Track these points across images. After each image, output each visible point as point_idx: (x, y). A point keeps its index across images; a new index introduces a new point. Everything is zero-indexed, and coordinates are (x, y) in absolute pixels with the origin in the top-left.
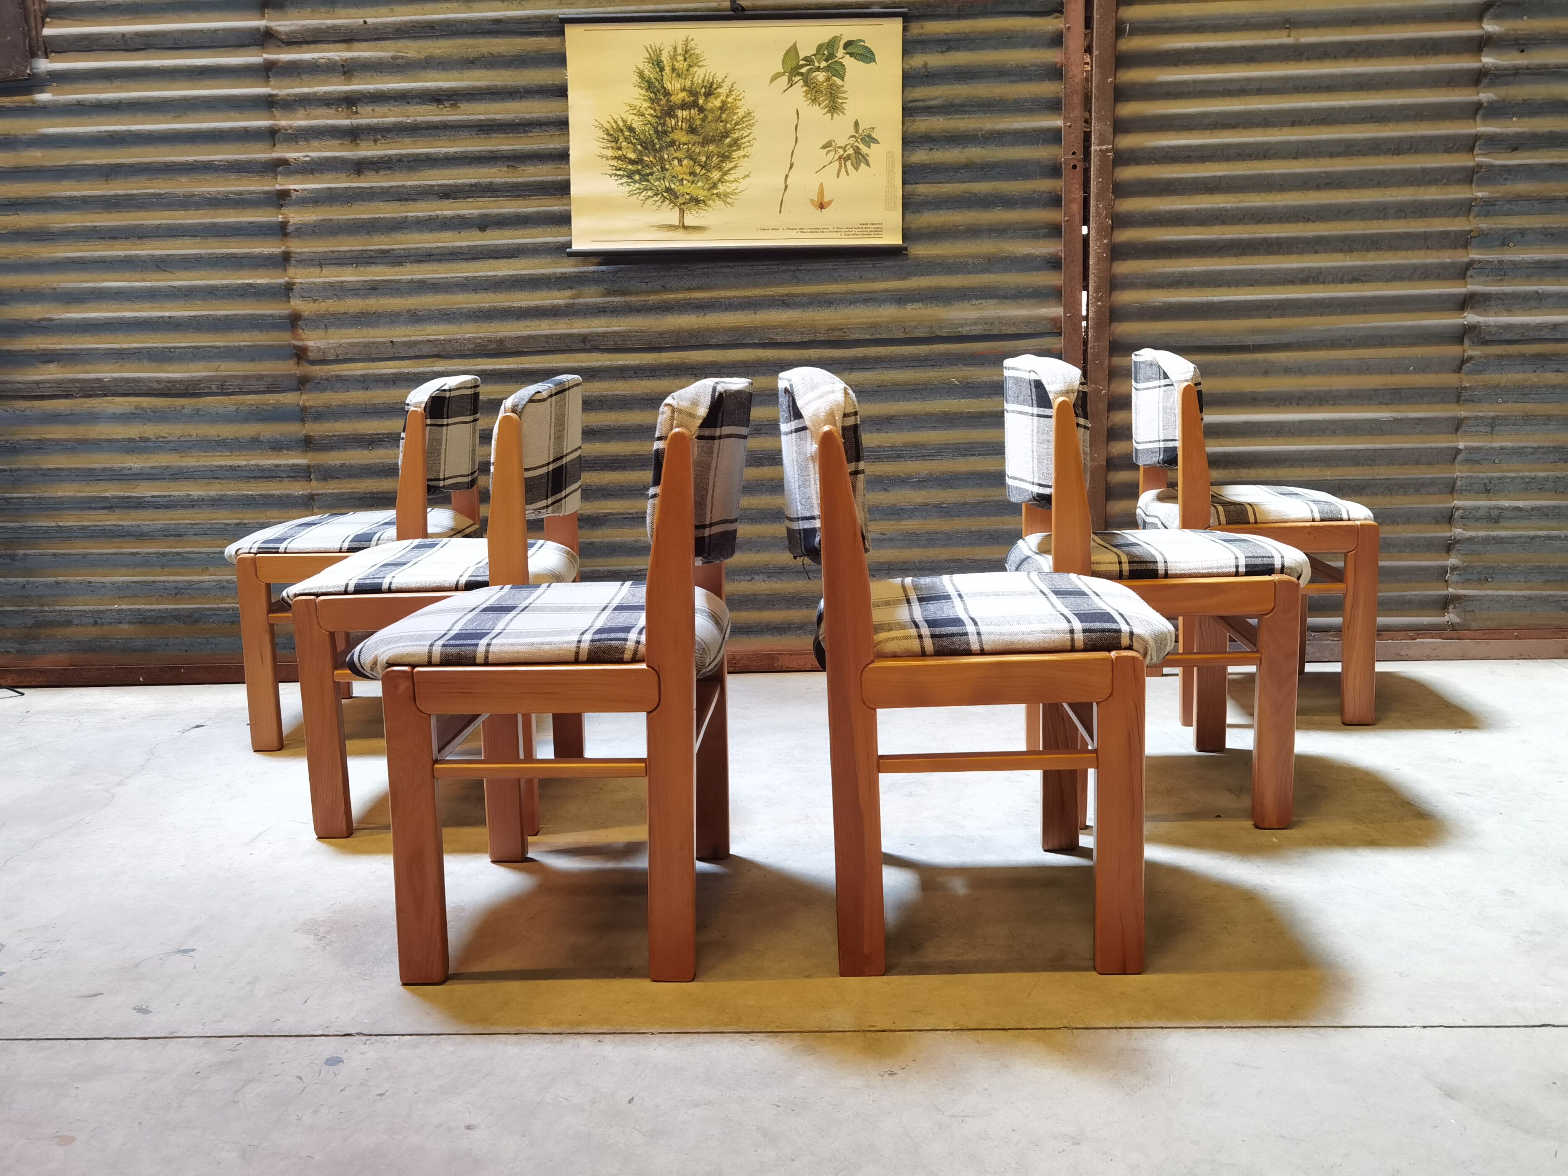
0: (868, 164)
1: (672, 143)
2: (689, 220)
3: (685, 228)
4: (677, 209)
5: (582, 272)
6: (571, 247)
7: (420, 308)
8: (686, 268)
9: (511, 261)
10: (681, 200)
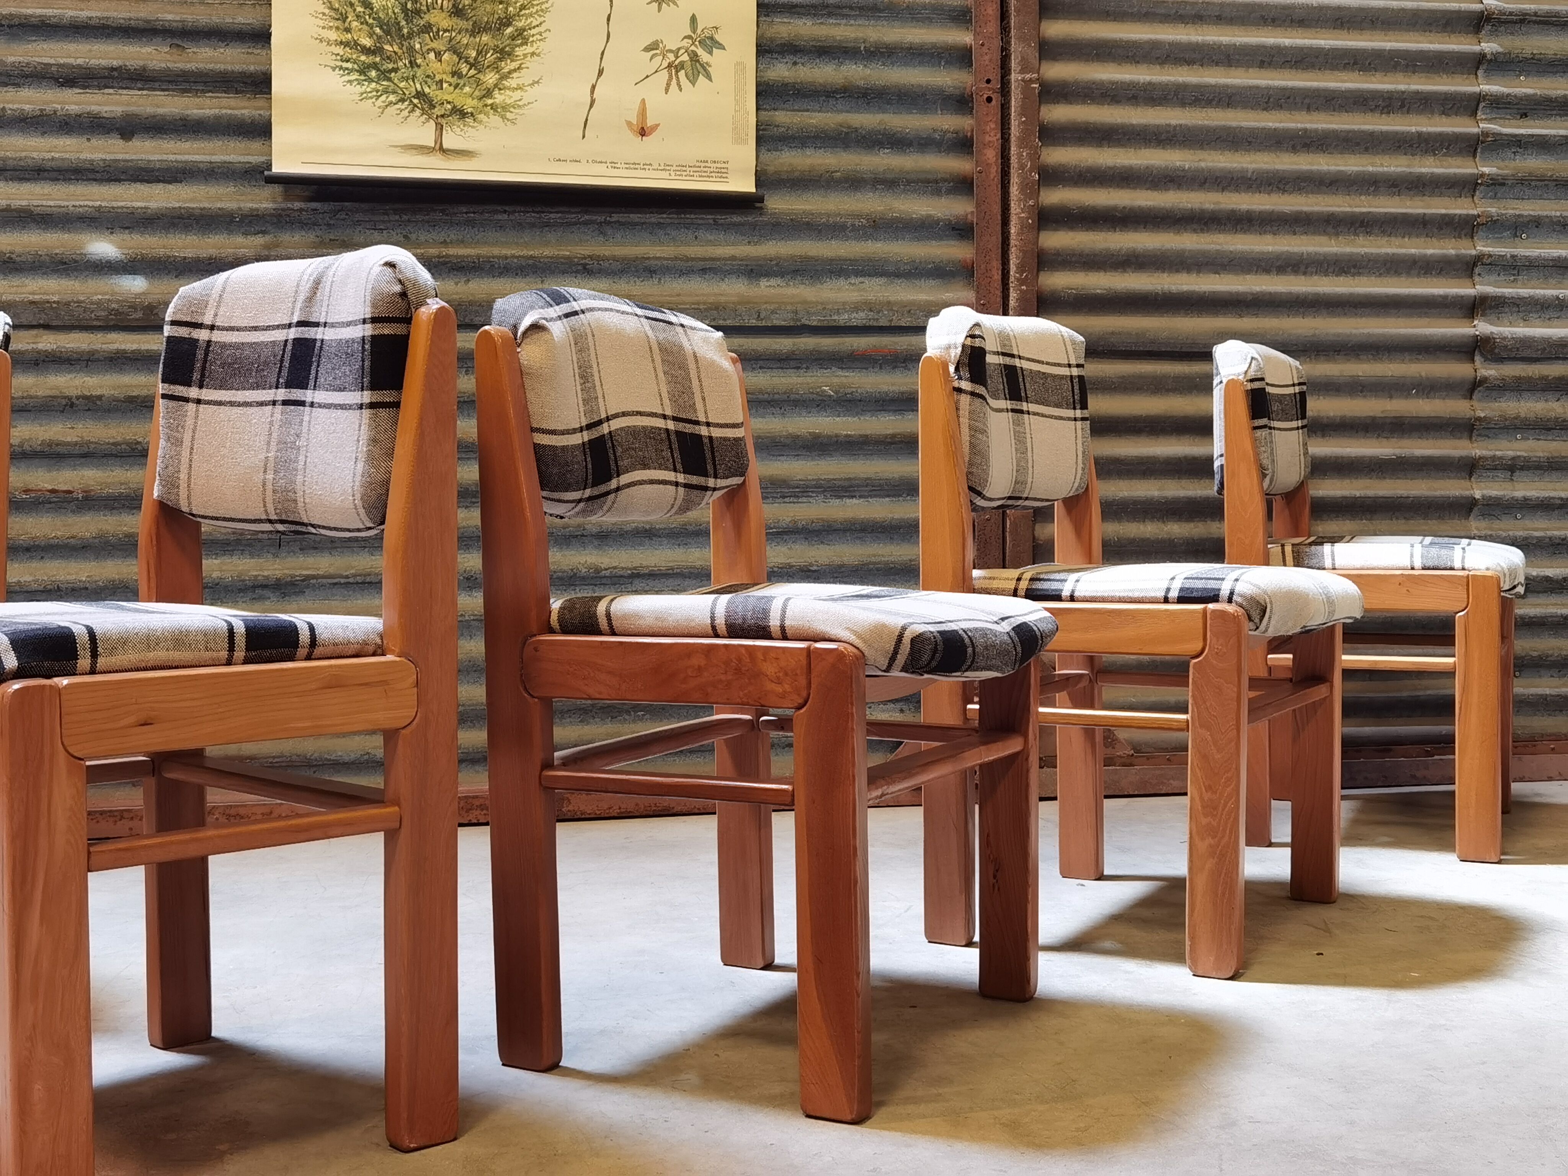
0: (709, 77)
1: (427, 28)
2: (450, 140)
3: (442, 150)
4: (432, 124)
5: (283, 210)
6: (271, 170)
7: (18, 249)
8: (443, 211)
9: (171, 187)
10: (438, 111)
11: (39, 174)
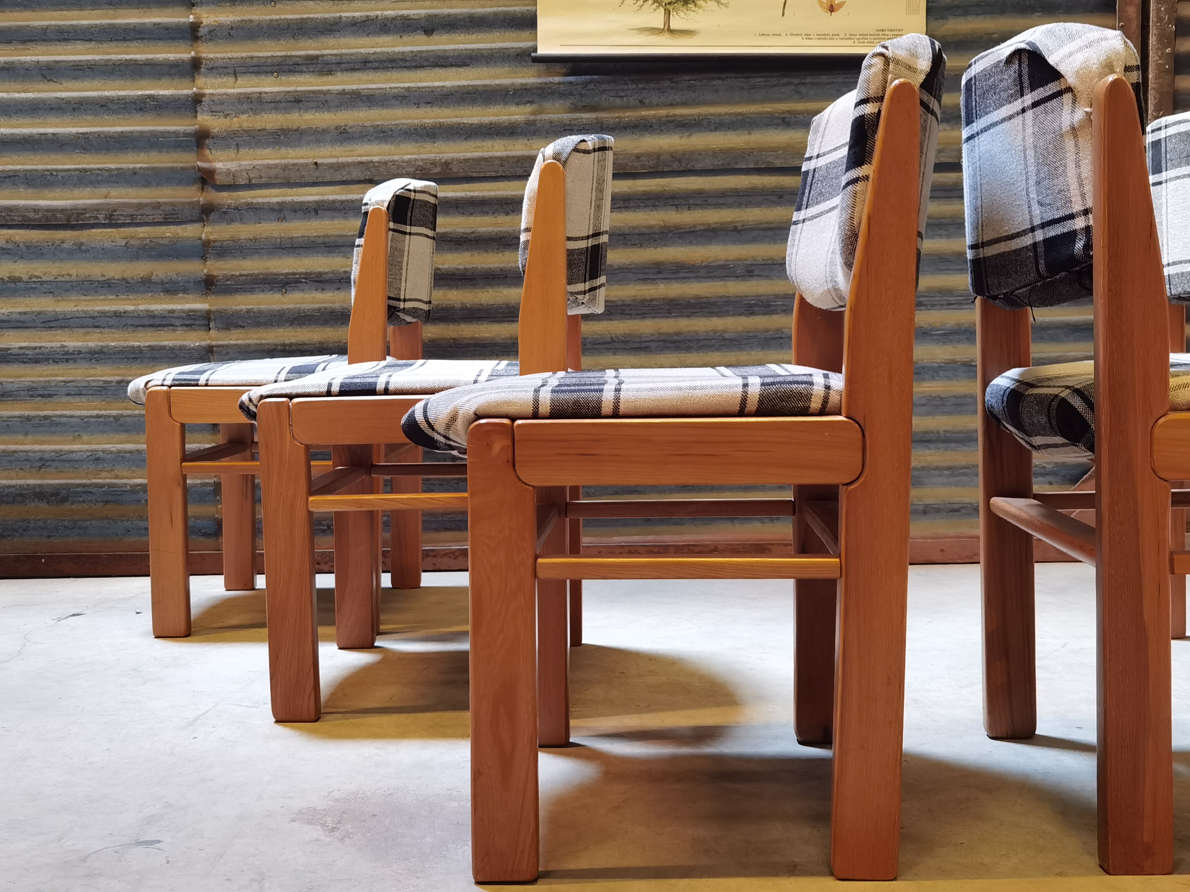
2: (676, 23)
3: (671, 31)
4: (662, 10)
5: (546, 84)
6: (536, 52)
7: (351, 123)
8: (671, 80)
9: (461, 70)
11: (365, 65)
